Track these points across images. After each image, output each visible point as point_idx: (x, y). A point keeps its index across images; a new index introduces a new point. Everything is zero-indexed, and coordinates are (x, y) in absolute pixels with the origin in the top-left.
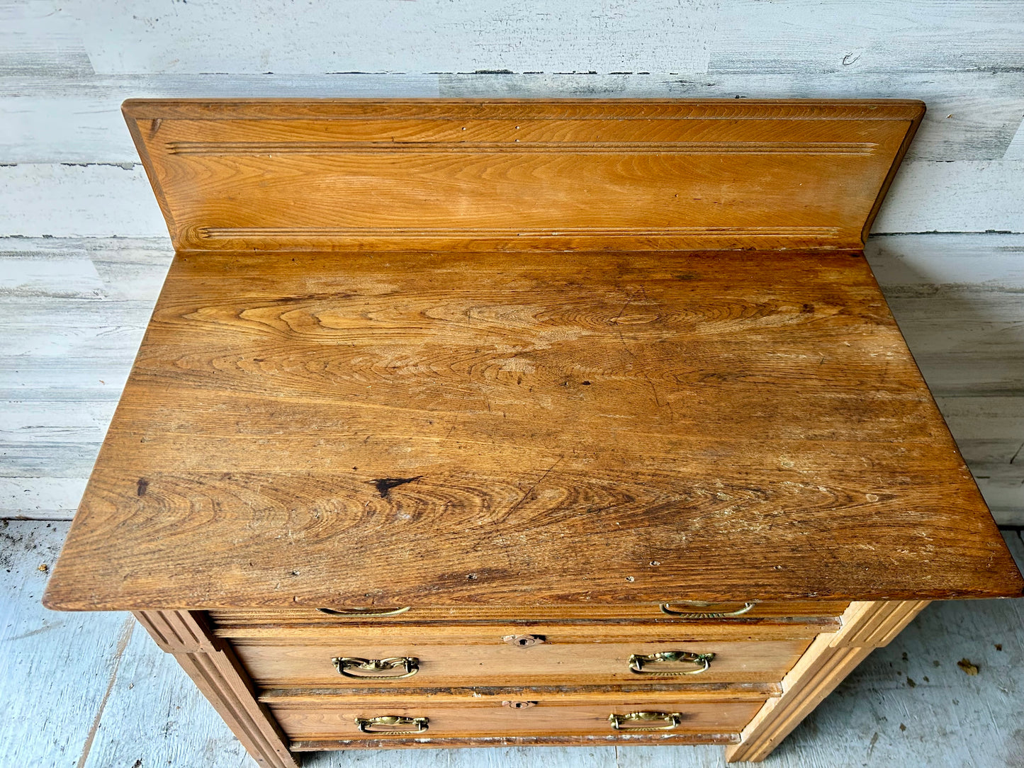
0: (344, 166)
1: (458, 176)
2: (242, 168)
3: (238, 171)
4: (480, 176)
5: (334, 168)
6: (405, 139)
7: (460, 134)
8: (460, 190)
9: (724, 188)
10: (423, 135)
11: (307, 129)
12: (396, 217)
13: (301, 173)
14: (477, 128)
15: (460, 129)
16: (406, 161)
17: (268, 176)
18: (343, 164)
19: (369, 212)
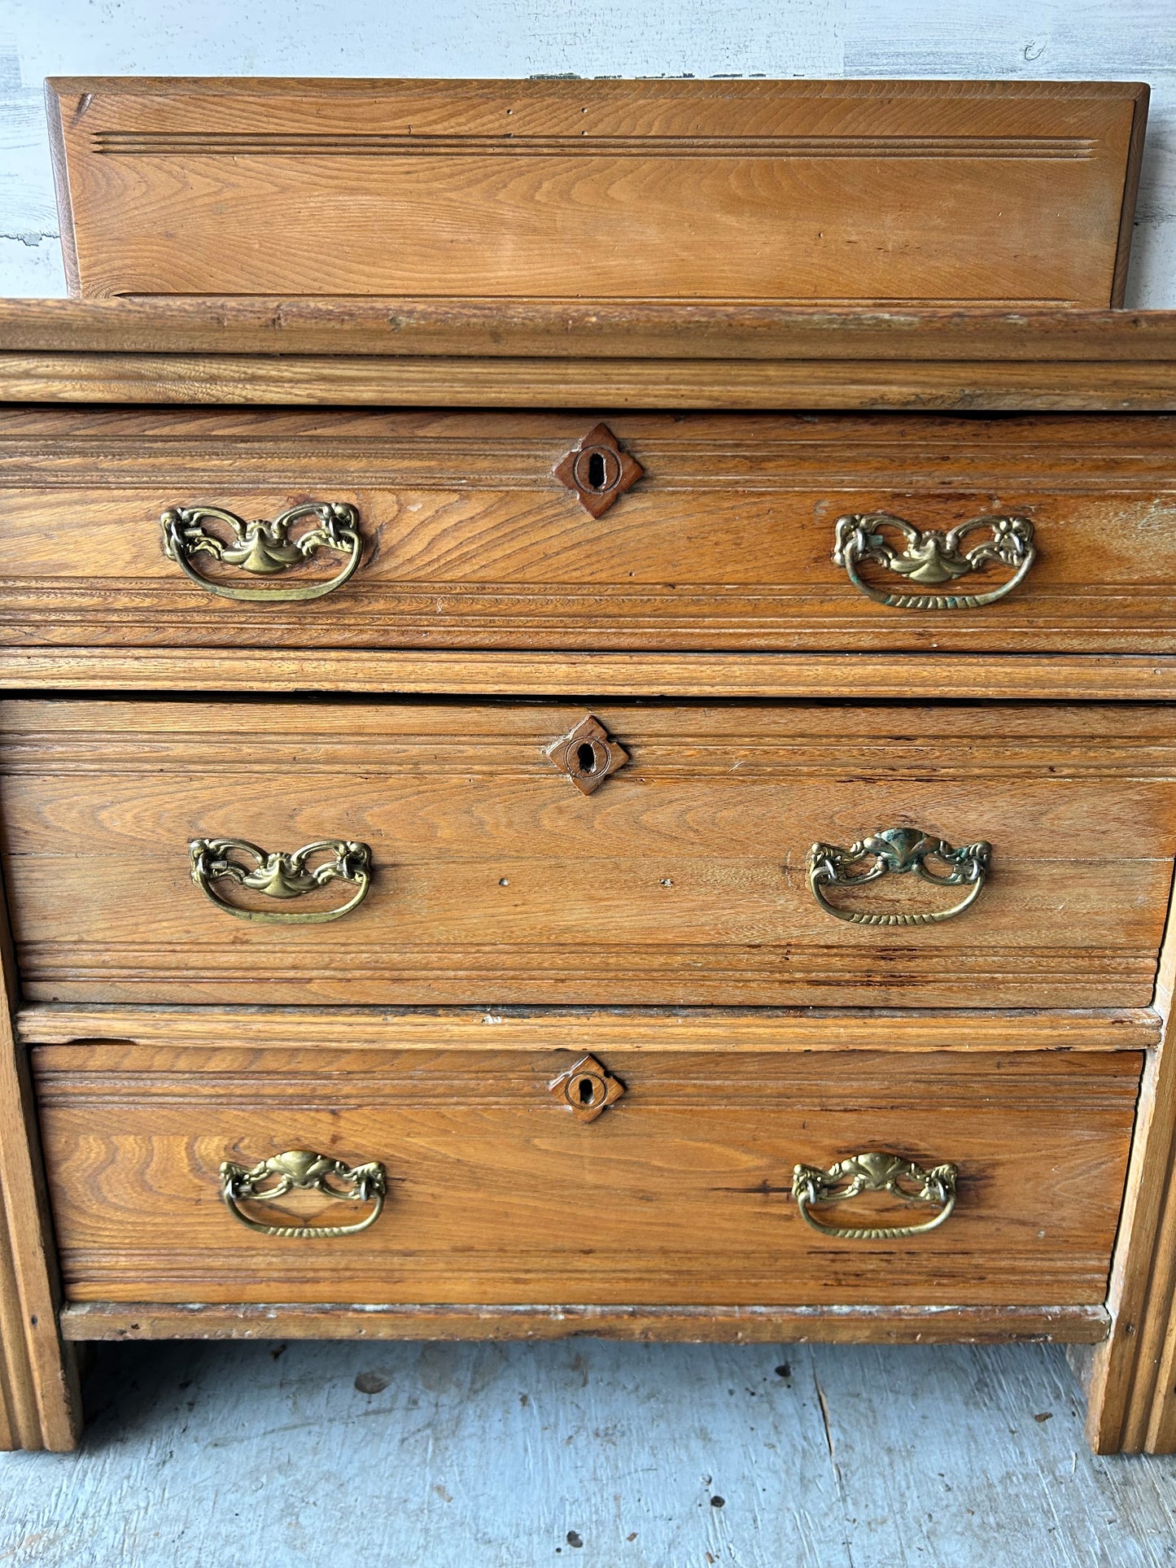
0: (337, 178)
1: (501, 196)
2: (193, 179)
3: (186, 184)
4: (532, 197)
5: (323, 181)
6: (427, 130)
7: (504, 121)
8: (503, 223)
9: (889, 219)
10: (453, 121)
11: (292, 111)
12: (407, 274)
13: (276, 189)
14: (528, 110)
15: (504, 112)
16: (427, 169)
17: (228, 194)
18: (335, 173)
19: (368, 264)
